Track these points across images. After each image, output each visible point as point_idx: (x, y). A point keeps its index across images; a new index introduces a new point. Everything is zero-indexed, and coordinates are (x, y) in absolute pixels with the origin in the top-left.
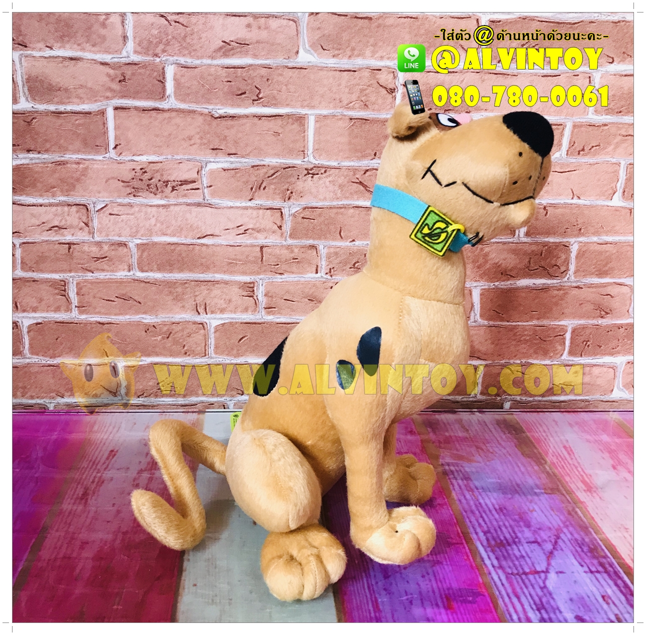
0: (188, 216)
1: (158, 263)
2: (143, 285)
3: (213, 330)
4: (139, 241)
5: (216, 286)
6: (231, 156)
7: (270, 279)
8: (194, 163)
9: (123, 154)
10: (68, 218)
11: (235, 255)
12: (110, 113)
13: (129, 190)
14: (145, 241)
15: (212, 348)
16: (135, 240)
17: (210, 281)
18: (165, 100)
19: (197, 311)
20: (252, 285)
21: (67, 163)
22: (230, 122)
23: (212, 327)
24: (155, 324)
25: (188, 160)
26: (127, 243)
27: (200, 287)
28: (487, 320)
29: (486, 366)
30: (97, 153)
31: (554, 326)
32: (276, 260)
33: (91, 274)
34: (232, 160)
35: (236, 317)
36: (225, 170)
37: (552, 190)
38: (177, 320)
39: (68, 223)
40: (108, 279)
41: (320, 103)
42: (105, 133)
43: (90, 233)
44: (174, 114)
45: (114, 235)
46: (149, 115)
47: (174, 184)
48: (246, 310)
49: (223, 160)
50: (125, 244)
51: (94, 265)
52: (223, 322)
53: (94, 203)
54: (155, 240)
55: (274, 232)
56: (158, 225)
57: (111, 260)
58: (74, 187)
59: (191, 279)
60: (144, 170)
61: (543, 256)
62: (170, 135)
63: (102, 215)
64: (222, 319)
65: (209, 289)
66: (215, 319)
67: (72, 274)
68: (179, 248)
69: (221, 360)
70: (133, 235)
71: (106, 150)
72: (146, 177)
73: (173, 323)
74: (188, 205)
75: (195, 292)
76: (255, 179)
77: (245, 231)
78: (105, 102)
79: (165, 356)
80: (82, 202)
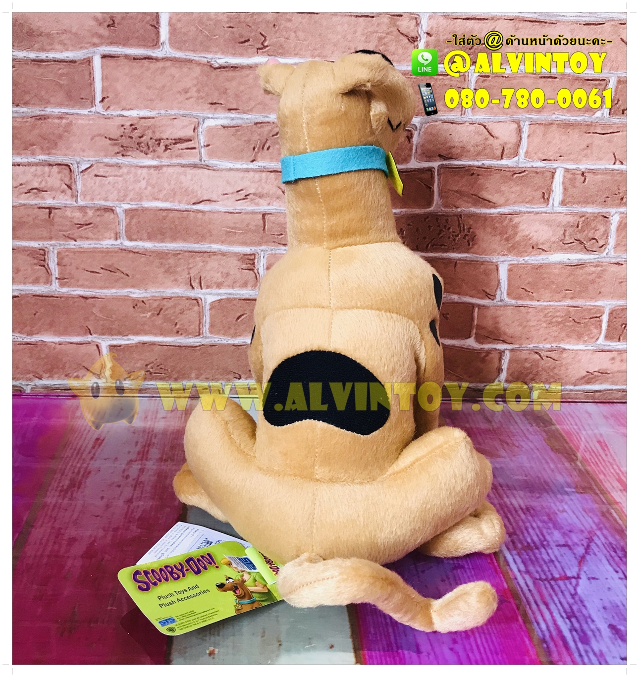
0: (182, 178)
1: (148, 231)
2: (131, 255)
3: (208, 307)
4: (127, 207)
5: (213, 257)
6: (232, 111)
7: (272, 250)
8: (190, 119)
9: (111, 108)
10: (49, 179)
11: (234, 223)
12: (97, 62)
13: (117, 149)
14: (134, 207)
15: (207, 326)
16: (123, 205)
17: (206, 252)
18: (159, 47)
19: (191, 285)
20: (252, 257)
21: (49, 118)
22: (231, 74)
23: (208, 303)
24: (144, 300)
25: (184, 116)
26: (114, 208)
27: (195, 258)
28: (514, 298)
29: (512, 350)
30: (83, 106)
31: (589, 307)
32: (279, 229)
33: (73, 242)
34: (233, 116)
35: (234, 292)
36: (224, 127)
37: (592, 153)
38: (168, 295)
39: (49, 184)
40: (93, 248)
41: (332, 53)
42: (91, 84)
43: (72, 196)
44: (168, 63)
45: (100, 199)
46: (141, 64)
47: (168, 142)
48: (245, 285)
49: (223, 116)
50: (112, 210)
51: (76, 232)
52: (219, 298)
53: (78, 163)
54: (146, 206)
55: (278, 198)
56: (149, 188)
57: (96, 227)
58: (56, 144)
59: (185, 249)
60: (133, 127)
61: (580, 228)
62: (164, 87)
63: (86, 177)
64: (219, 294)
65: (203, 262)
66: (210, 294)
67: (53, 242)
68: (171, 215)
69: (216, 340)
70: (121, 200)
71: (93, 104)
72: (136, 134)
73: (164, 299)
74: (183, 166)
75: (189, 264)
76: (258, 137)
77: (246, 196)
78: (91, 50)
79: (156, 335)
80: (65, 162)
